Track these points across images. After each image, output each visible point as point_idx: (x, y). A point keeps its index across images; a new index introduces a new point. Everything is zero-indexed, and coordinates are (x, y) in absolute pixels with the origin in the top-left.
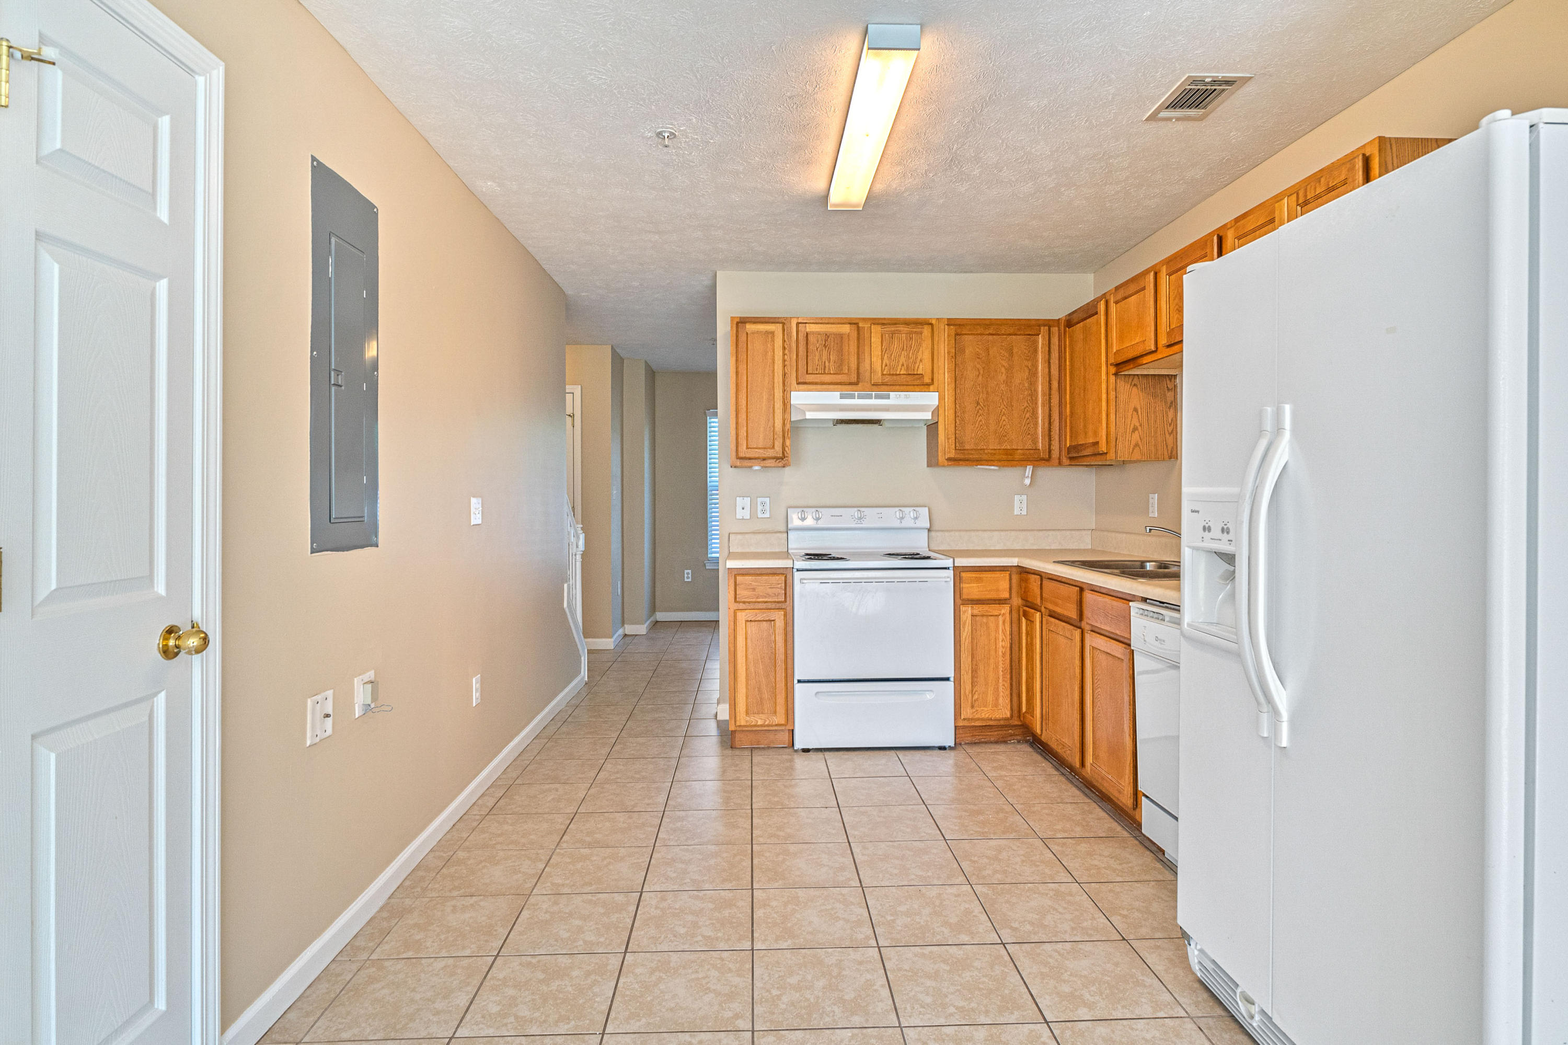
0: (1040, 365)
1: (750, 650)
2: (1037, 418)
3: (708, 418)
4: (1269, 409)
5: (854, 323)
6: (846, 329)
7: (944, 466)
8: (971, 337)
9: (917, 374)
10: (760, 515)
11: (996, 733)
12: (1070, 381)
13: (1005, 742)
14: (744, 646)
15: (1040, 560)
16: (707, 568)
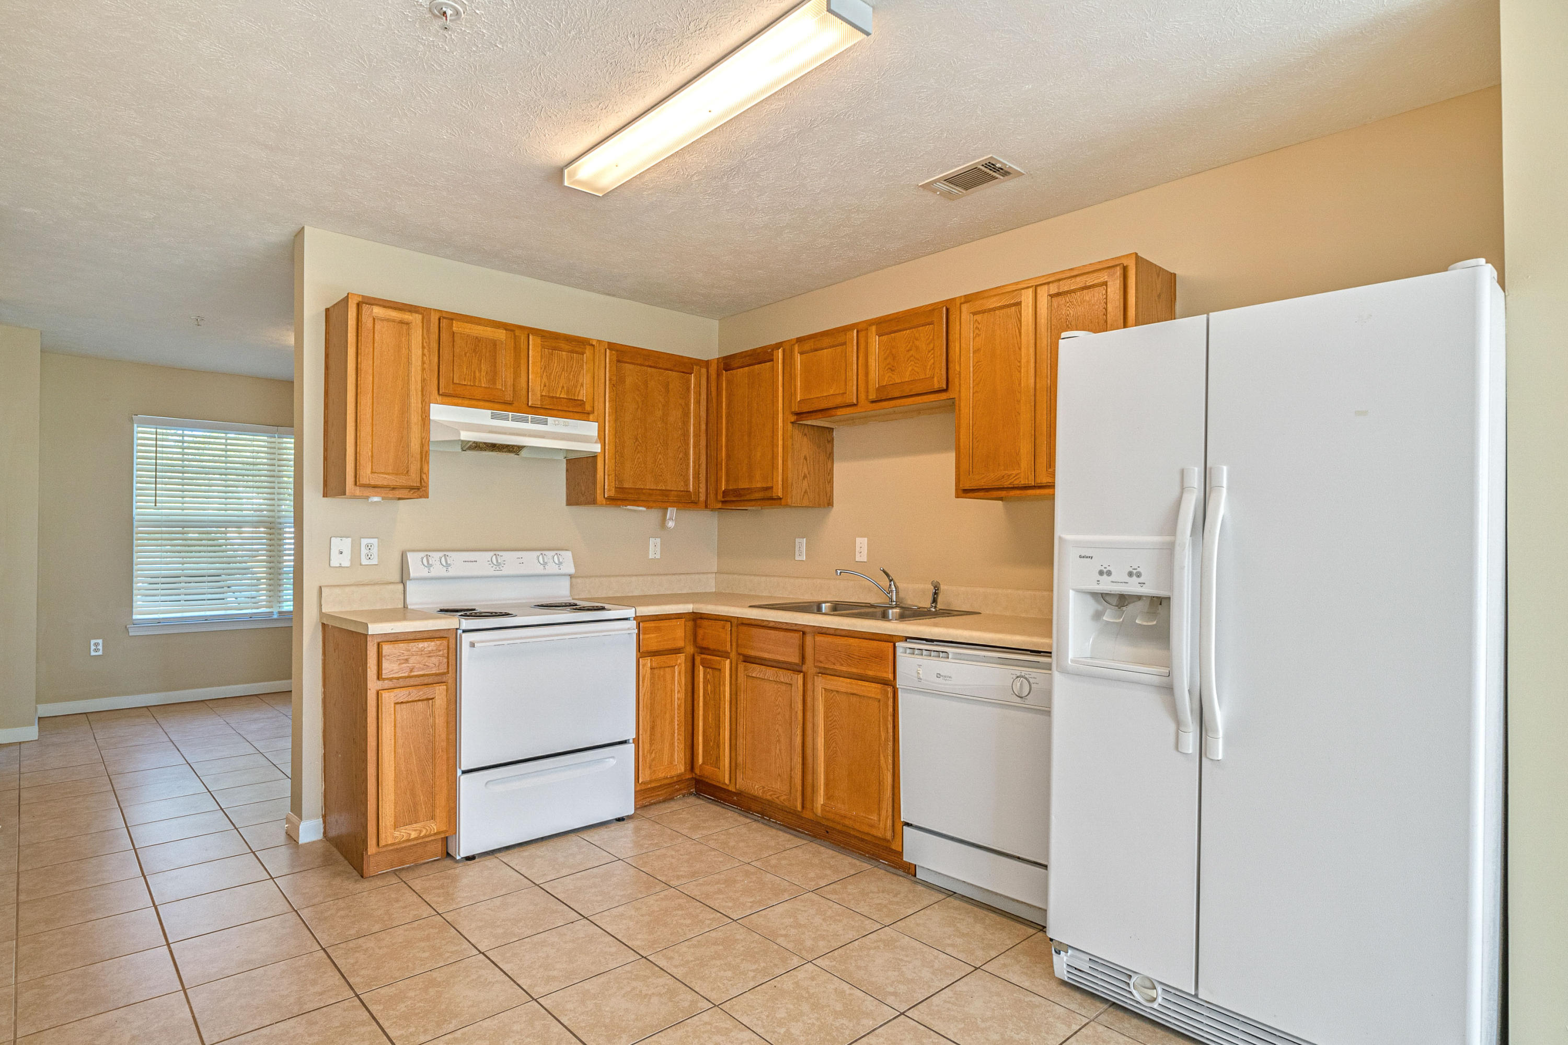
0: (692, 405)
1: (400, 742)
2: (689, 459)
3: (135, 425)
4: (1196, 469)
5: (509, 328)
6: (501, 335)
7: (602, 505)
8: (631, 366)
9: (579, 400)
10: (364, 561)
11: (663, 792)
12: (727, 423)
13: (672, 799)
14: (393, 737)
15: (724, 605)
16: (130, 634)
